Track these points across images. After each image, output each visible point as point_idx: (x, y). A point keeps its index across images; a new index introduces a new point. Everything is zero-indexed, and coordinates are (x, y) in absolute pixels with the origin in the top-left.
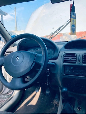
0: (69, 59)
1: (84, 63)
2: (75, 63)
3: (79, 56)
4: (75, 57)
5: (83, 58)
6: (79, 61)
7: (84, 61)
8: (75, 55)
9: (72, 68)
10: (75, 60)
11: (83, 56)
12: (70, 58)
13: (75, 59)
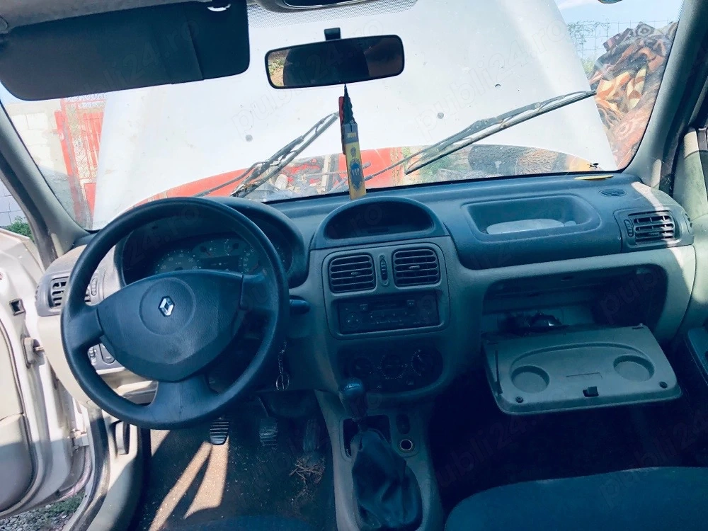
0: (349, 274)
1: (399, 283)
2: (372, 286)
3: (382, 259)
4: (369, 265)
5: (396, 265)
6: (384, 277)
7: (399, 275)
8: (368, 259)
9: (364, 306)
10: (370, 278)
11: (395, 258)
12: (354, 272)
13: (370, 272)
